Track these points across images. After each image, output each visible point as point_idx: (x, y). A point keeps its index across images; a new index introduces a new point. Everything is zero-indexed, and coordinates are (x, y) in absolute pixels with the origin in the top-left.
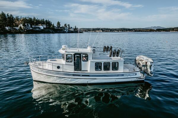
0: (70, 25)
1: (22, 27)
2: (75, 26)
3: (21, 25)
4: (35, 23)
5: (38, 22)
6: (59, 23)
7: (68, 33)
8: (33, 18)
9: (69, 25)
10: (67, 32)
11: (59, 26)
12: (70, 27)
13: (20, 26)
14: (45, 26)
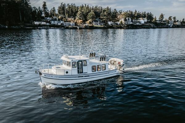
0: (176, 18)
1: (123, 21)
2: (184, 19)
3: (123, 20)
4: (136, 17)
5: (139, 16)
6: (162, 16)
7: (173, 27)
8: (134, 11)
9: (174, 18)
10: (171, 26)
11: (162, 20)
12: (176, 20)
13: (121, 20)
14: (146, 20)
